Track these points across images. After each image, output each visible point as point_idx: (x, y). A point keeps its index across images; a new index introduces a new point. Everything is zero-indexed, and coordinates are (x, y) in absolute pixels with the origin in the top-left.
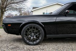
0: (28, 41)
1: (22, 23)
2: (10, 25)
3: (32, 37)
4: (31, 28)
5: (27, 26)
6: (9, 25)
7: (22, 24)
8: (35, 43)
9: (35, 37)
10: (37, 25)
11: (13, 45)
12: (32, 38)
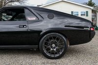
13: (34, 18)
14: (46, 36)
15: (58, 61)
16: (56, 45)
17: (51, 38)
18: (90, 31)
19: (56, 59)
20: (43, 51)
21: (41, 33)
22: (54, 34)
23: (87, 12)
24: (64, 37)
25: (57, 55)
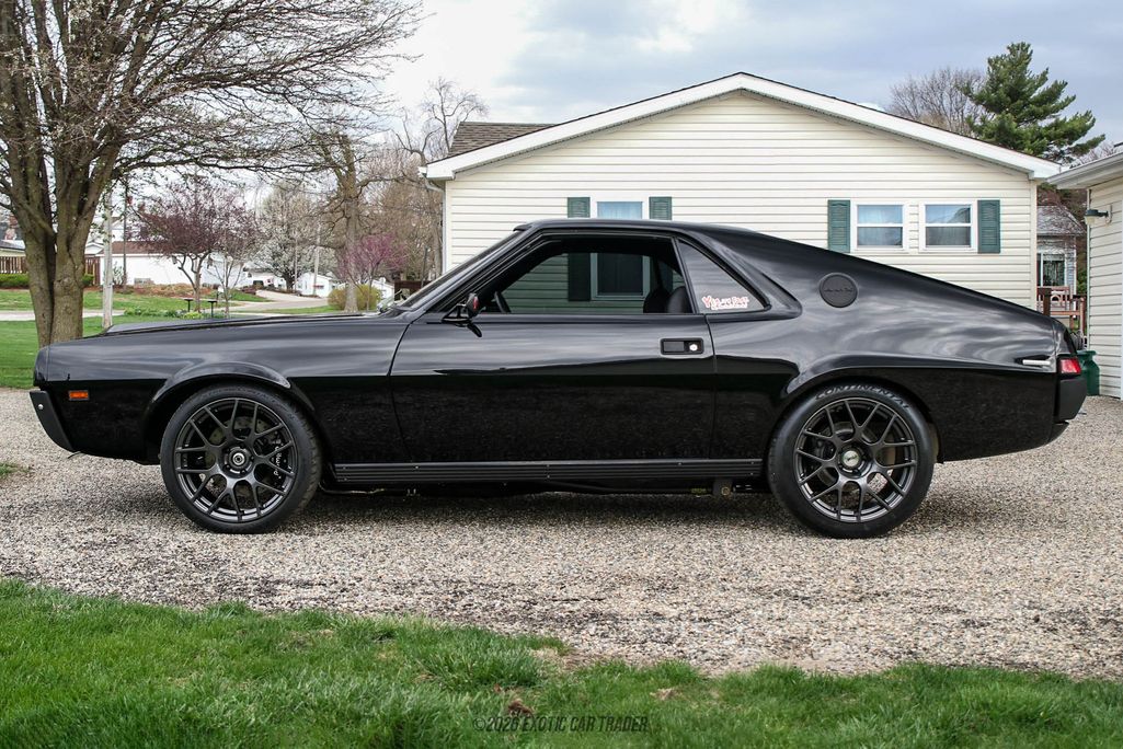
0: (202, 506)
1: (161, 382)
2: (84, 395)
3: (233, 476)
4: (224, 415)
5: (194, 401)
6: (74, 395)
7: (164, 389)
8: (250, 514)
9: (251, 479)
10: (260, 394)
11: (105, 531)
12: (231, 483)
13: (742, 302)
14: (812, 401)
15: (871, 549)
16: (866, 457)
17: (841, 416)
18: (1059, 375)
19: (865, 536)
20: (797, 487)
21: (793, 386)
22: (855, 394)
23: (990, 209)
24: (911, 412)
25: (869, 516)
